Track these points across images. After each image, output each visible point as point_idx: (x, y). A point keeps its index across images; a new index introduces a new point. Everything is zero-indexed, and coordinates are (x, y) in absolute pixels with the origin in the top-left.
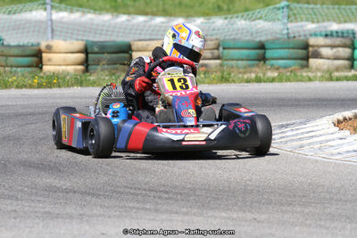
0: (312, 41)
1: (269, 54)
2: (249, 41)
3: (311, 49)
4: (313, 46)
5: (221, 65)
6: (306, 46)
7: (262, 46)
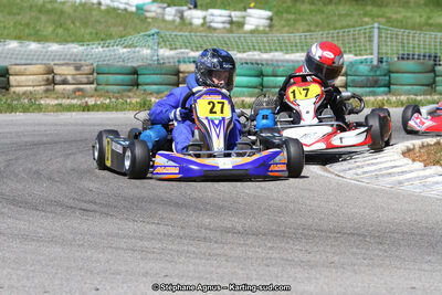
0: (183, 67)
1: (142, 79)
2: (122, 67)
3: (181, 75)
4: (183, 72)
5: (96, 90)
6: (177, 73)
7: (135, 72)
